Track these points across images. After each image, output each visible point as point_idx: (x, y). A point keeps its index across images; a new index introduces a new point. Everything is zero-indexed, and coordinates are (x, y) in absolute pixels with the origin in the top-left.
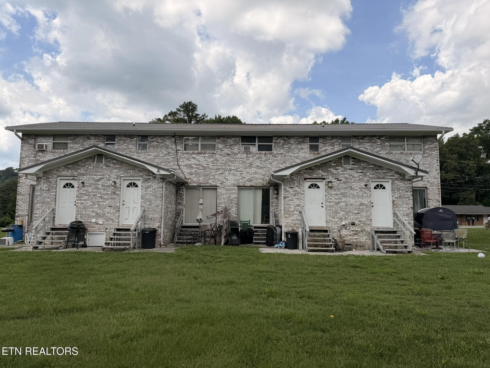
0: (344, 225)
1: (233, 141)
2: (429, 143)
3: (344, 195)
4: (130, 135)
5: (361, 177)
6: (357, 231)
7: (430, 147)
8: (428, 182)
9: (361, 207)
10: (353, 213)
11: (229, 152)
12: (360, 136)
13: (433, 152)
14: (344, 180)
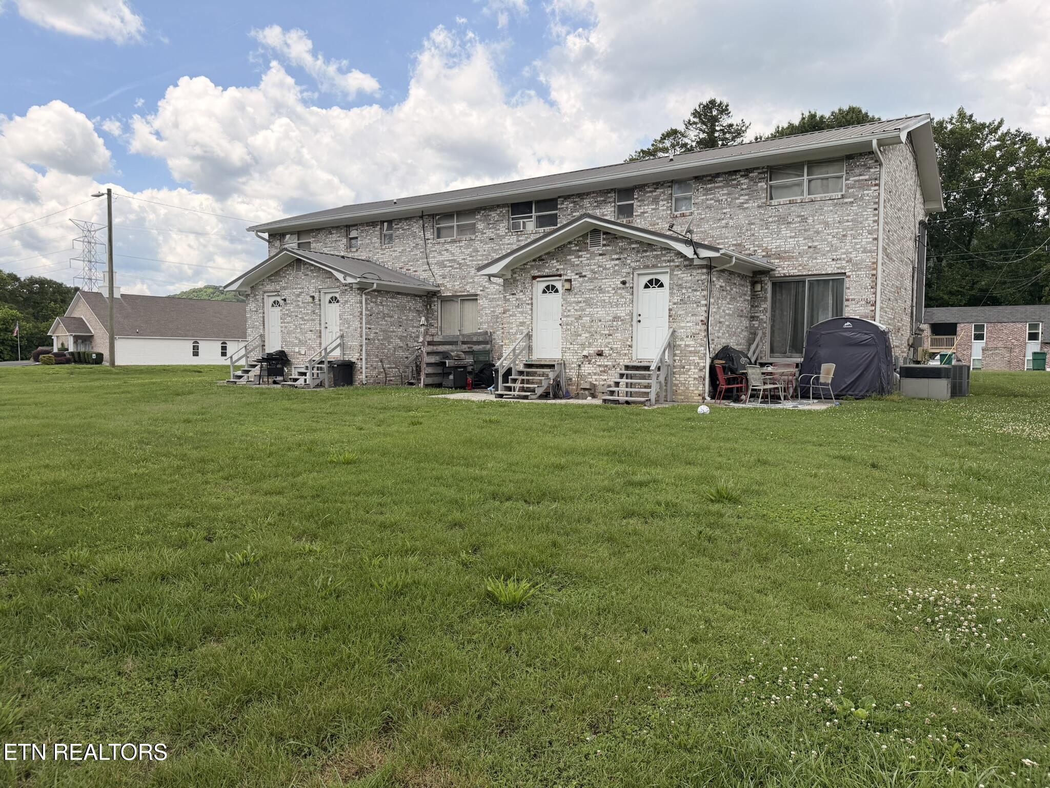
0: (585, 357)
1: (498, 215)
2: (857, 171)
3: (589, 303)
4: (373, 222)
5: (617, 268)
6: (607, 366)
7: (858, 181)
8: (850, 261)
9: (615, 323)
10: (602, 335)
11: (492, 235)
12: (707, 176)
13: (865, 192)
14: (590, 276)
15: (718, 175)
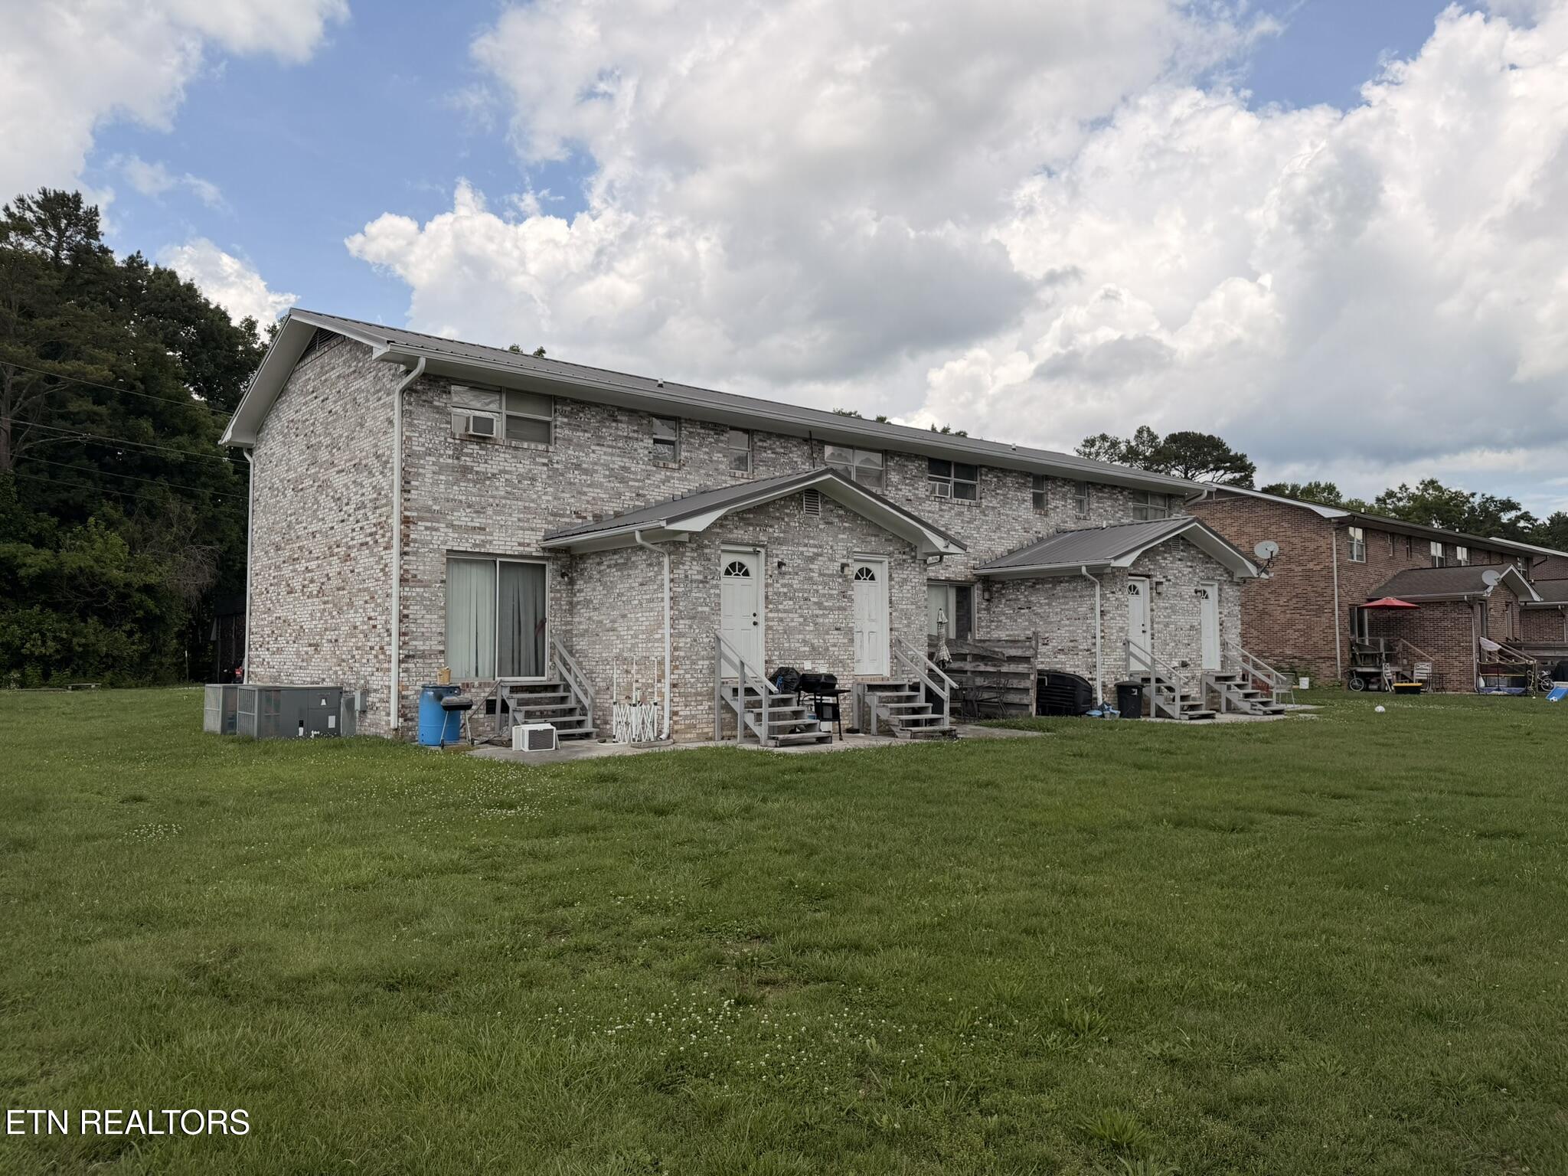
2: (1176, 509)
3: (1173, 609)
5: (1191, 575)
6: (1188, 677)
9: (1191, 633)
10: (1184, 644)
11: (910, 496)
14: (1174, 581)
15: (1104, 486)
